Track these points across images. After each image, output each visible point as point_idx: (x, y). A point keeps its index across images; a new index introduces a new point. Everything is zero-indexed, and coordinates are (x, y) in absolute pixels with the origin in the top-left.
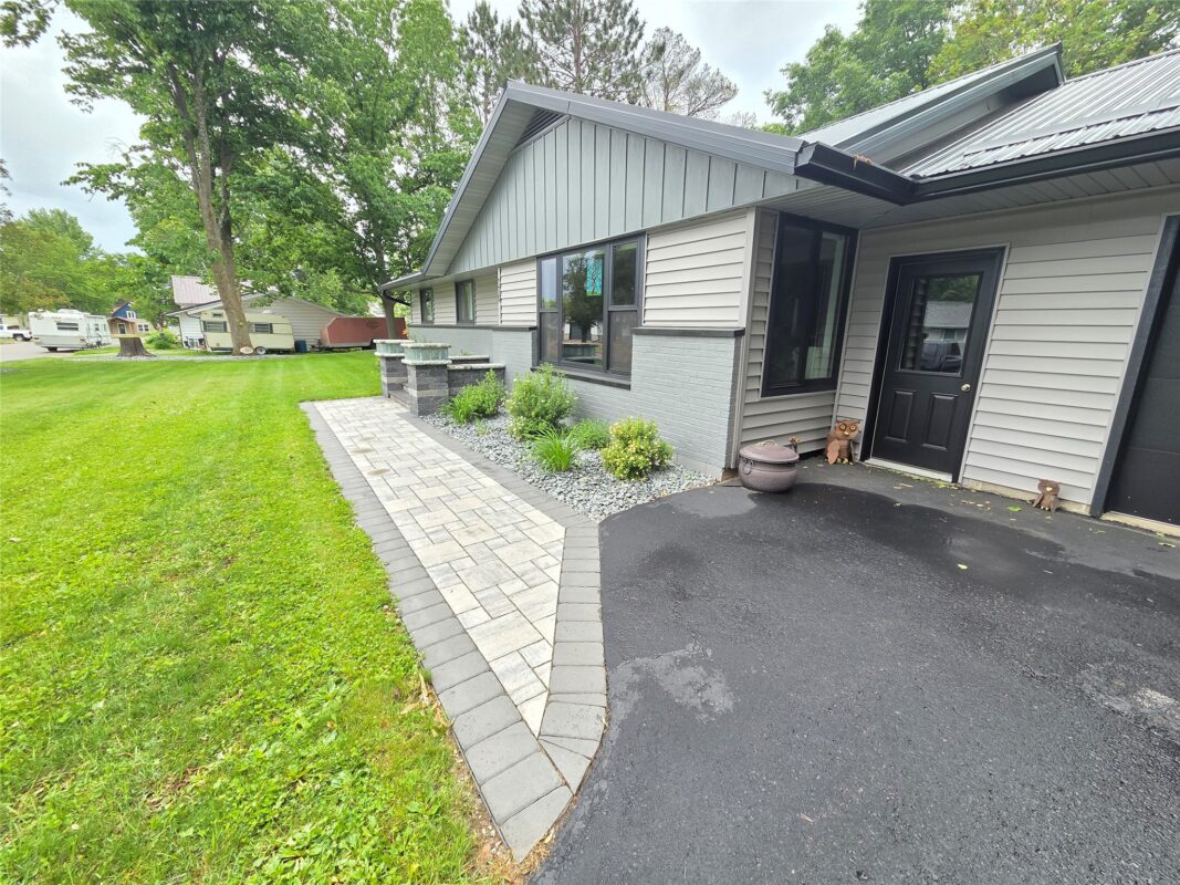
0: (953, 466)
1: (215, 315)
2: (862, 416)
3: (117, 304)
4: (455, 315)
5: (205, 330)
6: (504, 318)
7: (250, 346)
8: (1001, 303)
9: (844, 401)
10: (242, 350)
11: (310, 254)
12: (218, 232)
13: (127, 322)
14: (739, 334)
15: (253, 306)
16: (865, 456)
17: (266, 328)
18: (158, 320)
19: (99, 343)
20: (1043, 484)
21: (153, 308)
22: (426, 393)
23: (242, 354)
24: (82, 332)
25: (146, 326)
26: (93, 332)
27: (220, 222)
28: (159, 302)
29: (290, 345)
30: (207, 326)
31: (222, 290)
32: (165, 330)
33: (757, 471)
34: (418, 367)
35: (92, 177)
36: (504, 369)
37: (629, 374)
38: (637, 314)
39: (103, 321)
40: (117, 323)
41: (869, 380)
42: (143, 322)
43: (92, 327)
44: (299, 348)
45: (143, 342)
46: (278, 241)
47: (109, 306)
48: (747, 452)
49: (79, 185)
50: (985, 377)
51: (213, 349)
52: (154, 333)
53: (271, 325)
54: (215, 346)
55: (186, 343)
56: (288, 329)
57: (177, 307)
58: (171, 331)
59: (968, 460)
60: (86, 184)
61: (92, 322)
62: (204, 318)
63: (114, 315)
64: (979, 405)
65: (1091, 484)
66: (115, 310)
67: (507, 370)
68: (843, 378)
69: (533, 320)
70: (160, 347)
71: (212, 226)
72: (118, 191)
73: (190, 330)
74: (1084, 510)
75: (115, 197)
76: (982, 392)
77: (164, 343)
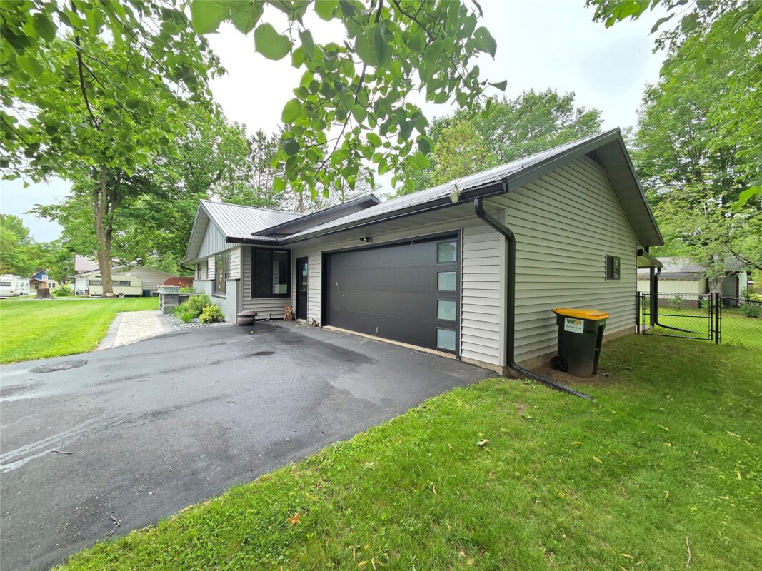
0: (307, 318)
1: (97, 277)
3: (36, 271)
5: (89, 284)
6: (209, 276)
7: (112, 292)
8: (309, 267)
9: (293, 301)
10: (107, 295)
11: (158, 244)
12: (103, 235)
13: (41, 282)
14: (238, 280)
15: (119, 271)
16: (297, 318)
17: (126, 283)
18: (62, 280)
19: (21, 294)
21: (61, 273)
23: (106, 297)
24: (13, 287)
25: (54, 284)
26: (19, 287)
27: (106, 231)
28: (66, 269)
29: (140, 292)
30: (90, 283)
31: (101, 264)
32: (65, 286)
34: (165, 295)
35: (41, 211)
37: (226, 295)
38: (228, 274)
39: (27, 281)
40: (35, 282)
41: (295, 294)
42: (52, 282)
43: (20, 284)
44: (146, 294)
45: (51, 293)
46: (140, 237)
47: (30, 272)
49: (33, 214)
50: (308, 292)
51: (92, 295)
52: (58, 287)
53: (129, 282)
54: (93, 293)
55: (77, 293)
56: (140, 284)
57: (76, 273)
58: (69, 286)
59: (308, 315)
60: (37, 214)
61: (20, 282)
62: (90, 278)
63: (33, 277)
64: (308, 299)
65: (320, 317)
66: (34, 274)
68: (292, 294)
70: (60, 295)
71: (101, 233)
72: (54, 217)
73: (81, 285)
75: (53, 219)
76: (308, 295)
77: (63, 293)
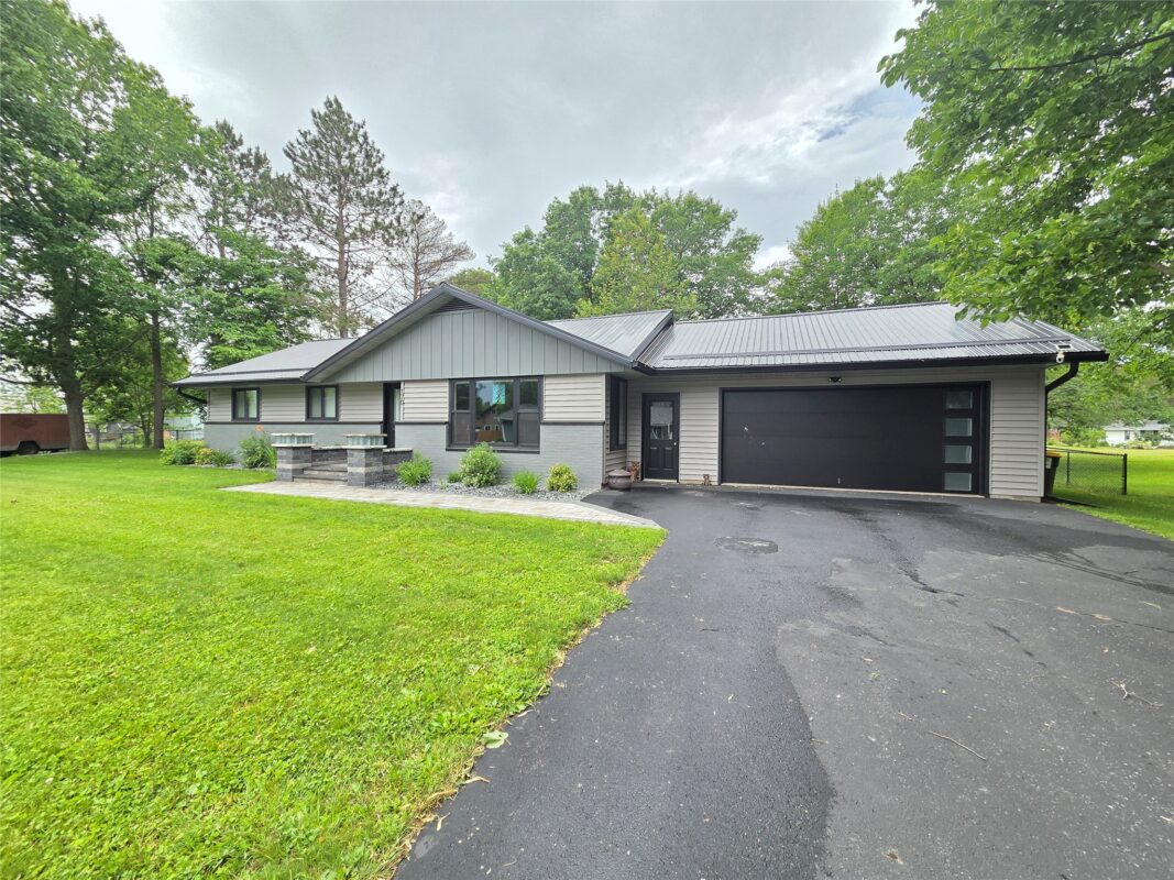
0: (676, 476)
2: (639, 460)
4: (304, 413)
6: (406, 415)
8: (682, 406)
9: (630, 454)
14: (603, 423)
16: (642, 478)
20: (705, 476)
22: (371, 469)
33: (619, 481)
34: (366, 450)
36: (411, 452)
37: (539, 447)
38: (540, 414)
41: (640, 444)
48: (612, 474)
50: (681, 440)
59: (681, 472)
64: (681, 450)
65: (716, 473)
67: (414, 453)
68: (630, 444)
69: (446, 418)
74: (716, 484)
76: (681, 445)
